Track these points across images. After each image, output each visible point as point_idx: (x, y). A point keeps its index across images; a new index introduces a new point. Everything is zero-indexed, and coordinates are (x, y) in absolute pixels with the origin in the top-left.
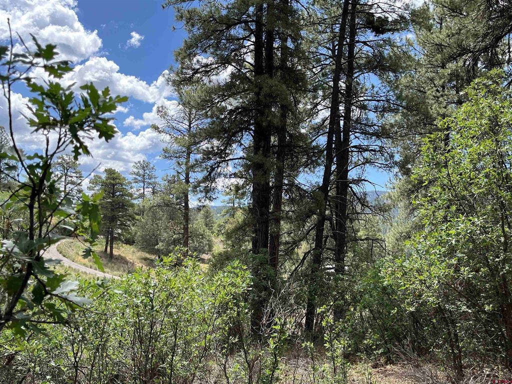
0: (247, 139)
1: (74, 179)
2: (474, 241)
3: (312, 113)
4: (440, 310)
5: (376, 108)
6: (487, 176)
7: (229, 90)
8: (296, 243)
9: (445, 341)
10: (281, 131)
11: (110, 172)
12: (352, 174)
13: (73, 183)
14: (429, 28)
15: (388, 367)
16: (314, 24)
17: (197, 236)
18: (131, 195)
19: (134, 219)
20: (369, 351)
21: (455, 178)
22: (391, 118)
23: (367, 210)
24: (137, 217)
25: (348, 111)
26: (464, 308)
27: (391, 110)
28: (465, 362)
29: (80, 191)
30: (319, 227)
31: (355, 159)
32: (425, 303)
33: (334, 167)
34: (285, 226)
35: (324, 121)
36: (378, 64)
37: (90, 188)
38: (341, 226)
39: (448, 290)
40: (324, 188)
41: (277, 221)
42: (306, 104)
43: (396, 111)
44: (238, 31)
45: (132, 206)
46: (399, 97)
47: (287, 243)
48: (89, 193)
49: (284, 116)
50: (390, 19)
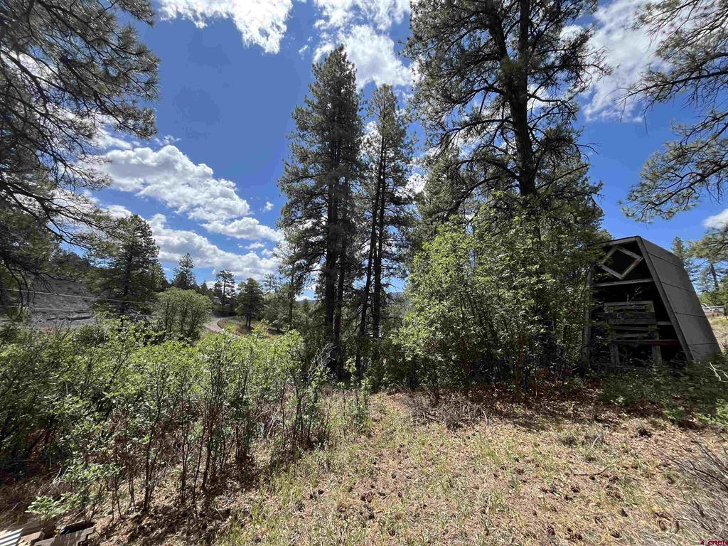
0: (324, 260)
1: (230, 284)
2: (444, 316)
3: (360, 248)
4: (426, 360)
5: (396, 245)
6: (451, 276)
7: (313, 231)
8: (350, 320)
9: (429, 379)
10: (343, 256)
11: (251, 280)
12: (383, 281)
13: (229, 286)
14: (424, 204)
15: (397, 395)
16: (362, 198)
17: (297, 316)
18: (262, 293)
19: (263, 306)
20: (386, 384)
21: (433, 280)
22: (404, 251)
23: (392, 302)
24: (265, 305)
25: (380, 246)
26: (440, 358)
27: (404, 247)
28: (441, 391)
29: (233, 291)
30: (364, 311)
31: (385, 273)
32: (417, 355)
33: (372, 277)
34: (345, 310)
35: (368, 251)
36: (396, 221)
37: (238, 289)
38: (377, 310)
39: (431, 346)
40: (367, 288)
41: (340, 307)
42: (358, 242)
43: (407, 247)
44: (319, 200)
45: (263, 299)
46: (408, 239)
47: (346, 320)
48: (238, 292)
49: (344, 247)
50: (403, 197)
